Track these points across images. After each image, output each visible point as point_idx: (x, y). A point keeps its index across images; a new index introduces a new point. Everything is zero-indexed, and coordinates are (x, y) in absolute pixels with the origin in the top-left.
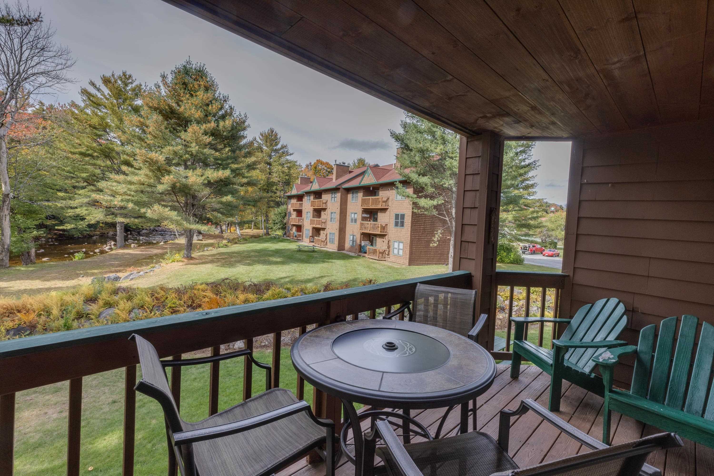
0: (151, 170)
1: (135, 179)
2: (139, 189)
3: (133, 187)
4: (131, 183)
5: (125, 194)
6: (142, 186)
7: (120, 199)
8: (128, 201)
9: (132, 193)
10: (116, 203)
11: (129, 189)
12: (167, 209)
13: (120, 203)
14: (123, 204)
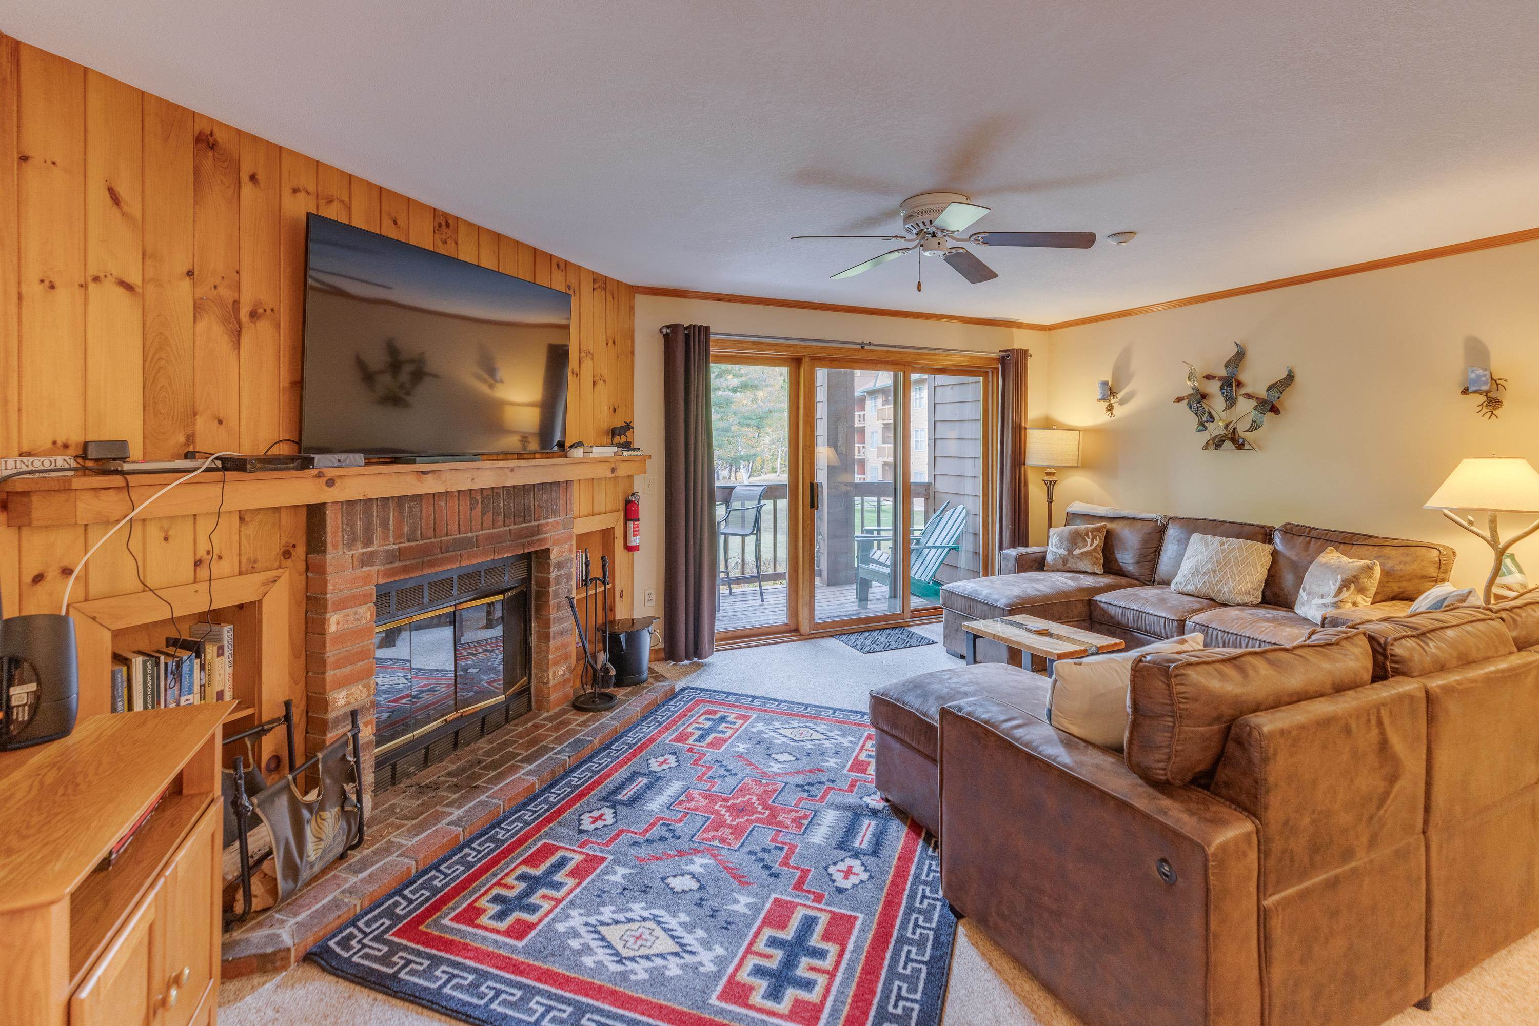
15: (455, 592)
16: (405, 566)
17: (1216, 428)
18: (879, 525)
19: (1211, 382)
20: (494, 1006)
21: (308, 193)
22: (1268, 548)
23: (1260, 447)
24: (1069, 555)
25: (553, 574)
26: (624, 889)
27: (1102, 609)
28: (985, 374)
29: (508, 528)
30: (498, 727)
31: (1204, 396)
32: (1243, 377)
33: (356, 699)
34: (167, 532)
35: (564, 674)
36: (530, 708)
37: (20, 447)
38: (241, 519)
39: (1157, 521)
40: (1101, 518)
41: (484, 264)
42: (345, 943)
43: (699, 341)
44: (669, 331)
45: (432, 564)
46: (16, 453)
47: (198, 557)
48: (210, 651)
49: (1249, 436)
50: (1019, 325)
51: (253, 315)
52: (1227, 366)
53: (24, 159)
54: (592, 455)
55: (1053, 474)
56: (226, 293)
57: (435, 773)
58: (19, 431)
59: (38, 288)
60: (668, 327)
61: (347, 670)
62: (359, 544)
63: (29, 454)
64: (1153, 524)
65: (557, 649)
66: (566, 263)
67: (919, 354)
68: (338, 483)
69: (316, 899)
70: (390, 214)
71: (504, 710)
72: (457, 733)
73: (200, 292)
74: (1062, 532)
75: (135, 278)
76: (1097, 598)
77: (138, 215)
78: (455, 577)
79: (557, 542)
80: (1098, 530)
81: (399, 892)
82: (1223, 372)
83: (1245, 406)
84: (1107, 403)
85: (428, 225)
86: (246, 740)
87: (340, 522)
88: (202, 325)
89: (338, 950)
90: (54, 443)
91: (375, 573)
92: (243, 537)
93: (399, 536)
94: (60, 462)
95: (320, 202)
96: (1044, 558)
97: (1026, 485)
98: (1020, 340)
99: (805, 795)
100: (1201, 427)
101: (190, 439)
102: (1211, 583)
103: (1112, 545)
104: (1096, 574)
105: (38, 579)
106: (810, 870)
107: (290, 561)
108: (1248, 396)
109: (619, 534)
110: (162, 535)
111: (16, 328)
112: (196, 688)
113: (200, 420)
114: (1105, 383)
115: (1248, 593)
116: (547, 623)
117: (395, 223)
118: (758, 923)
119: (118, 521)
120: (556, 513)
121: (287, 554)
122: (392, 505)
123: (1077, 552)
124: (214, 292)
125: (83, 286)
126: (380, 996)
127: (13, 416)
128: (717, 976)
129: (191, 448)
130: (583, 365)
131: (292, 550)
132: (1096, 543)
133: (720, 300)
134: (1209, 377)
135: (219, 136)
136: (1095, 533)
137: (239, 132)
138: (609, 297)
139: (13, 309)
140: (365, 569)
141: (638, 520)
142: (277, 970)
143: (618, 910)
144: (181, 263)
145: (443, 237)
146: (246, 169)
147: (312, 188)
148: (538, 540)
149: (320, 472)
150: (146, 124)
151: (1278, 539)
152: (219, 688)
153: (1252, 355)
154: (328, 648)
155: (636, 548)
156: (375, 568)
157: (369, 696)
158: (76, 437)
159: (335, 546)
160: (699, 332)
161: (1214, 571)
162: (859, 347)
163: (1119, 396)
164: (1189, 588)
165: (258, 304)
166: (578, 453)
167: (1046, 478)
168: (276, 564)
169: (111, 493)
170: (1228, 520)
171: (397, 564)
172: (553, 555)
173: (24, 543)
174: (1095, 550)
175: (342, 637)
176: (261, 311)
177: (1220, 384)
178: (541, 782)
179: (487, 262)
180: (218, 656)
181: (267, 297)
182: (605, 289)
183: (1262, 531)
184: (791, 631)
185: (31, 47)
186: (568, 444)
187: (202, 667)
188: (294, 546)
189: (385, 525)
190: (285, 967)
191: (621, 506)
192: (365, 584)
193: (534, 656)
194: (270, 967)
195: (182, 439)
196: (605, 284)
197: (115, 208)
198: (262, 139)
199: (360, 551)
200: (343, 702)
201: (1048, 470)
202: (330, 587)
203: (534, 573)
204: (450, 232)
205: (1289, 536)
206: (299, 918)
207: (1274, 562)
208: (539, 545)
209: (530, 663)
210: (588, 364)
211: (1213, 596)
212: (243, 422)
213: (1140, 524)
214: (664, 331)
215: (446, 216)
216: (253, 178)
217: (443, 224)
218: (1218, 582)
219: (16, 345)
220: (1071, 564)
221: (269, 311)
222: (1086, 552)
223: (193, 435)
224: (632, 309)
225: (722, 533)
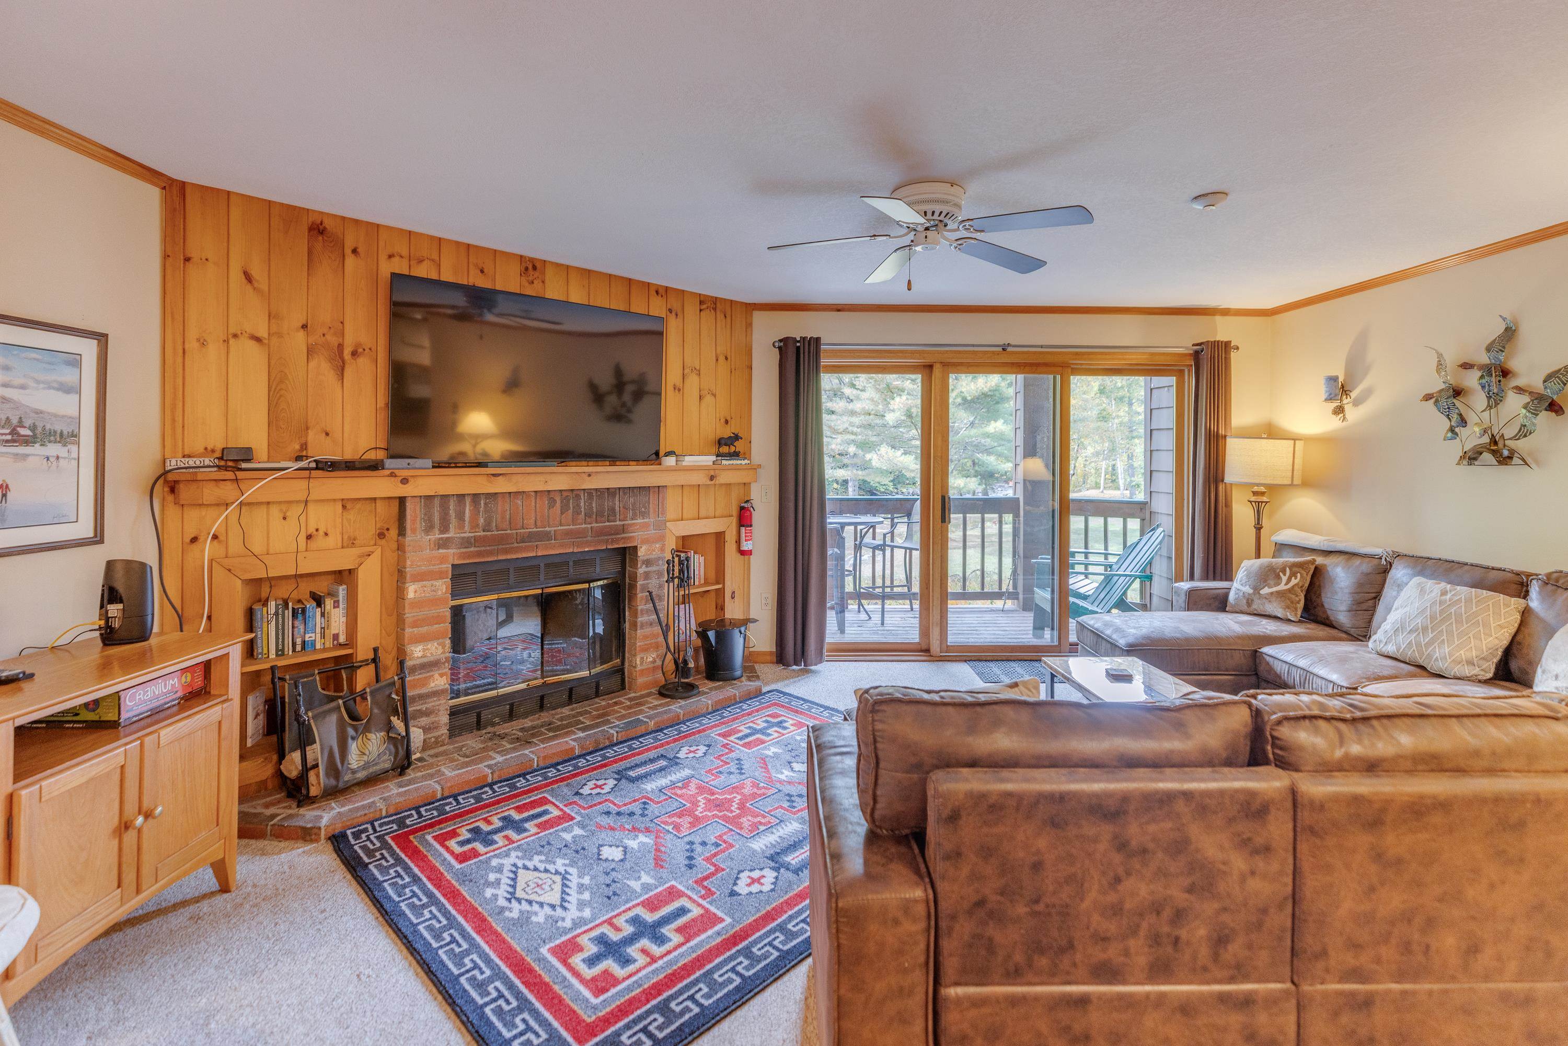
0: (878, 390)
1: (857, 406)
2: (865, 423)
3: (856, 420)
4: (853, 413)
5: (846, 431)
6: (867, 417)
7: (839, 440)
8: (849, 443)
9: (855, 429)
10: (833, 446)
11: (852, 424)
12: (899, 453)
13: (838, 447)
14: (842, 448)
15: (542, 577)
16: (480, 551)
17: (1472, 437)
18: (1086, 547)
19: (1469, 372)
20: (402, 904)
21: (401, 257)
22: (1516, 603)
23: (1537, 462)
24: (1254, 594)
25: (642, 570)
26: (566, 846)
27: (1268, 663)
28: (1180, 374)
29: (589, 526)
30: (587, 698)
31: (1457, 392)
32: (1514, 364)
33: (432, 654)
34: (285, 513)
35: (654, 661)
36: (623, 688)
37: (183, 452)
38: (344, 507)
39: (1381, 558)
40: (1313, 551)
41: (573, 299)
42: (357, 835)
43: (809, 352)
44: (782, 344)
45: (506, 551)
46: (180, 455)
47: (309, 533)
48: (329, 603)
49: (1521, 445)
50: (1225, 312)
51: (354, 354)
52: (1488, 349)
53: (187, 260)
54: (684, 464)
55: (1263, 494)
56: (333, 340)
57: (513, 728)
58: (183, 441)
59: (196, 345)
60: (780, 341)
61: (424, 629)
62: (437, 532)
63: (189, 456)
64: (1376, 562)
65: (645, 637)
66: (667, 289)
67: (1077, 354)
68: (412, 481)
69: (363, 799)
70: (476, 265)
71: (594, 685)
72: (542, 698)
73: (312, 340)
74: (1252, 566)
75: (263, 333)
76: (1265, 650)
77: (266, 289)
78: (542, 565)
79: (645, 541)
80: (1301, 565)
81: (417, 809)
82: (1484, 358)
83: (1514, 404)
84: (1336, 404)
85: (515, 269)
86: (343, 671)
87: (418, 512)
88: (312, 364)
89: (350, 838)
90: (206, 449)
91: (453, 555)
92: (345, 520)
93: (474, 526)
94: (207, 462)
95: (412, 263)
96: (1226, 596)
97: (1228, 505)
98: (1223, 330)
99: (786, 805)
100: (1450, 435)
101: (304, 446)
102: (1418, 645)
103: (1319, 586)
104: (1289, 620)
105: (194, 540)
106: (723, 870)
107: (384, 541)
108: (1520, 390)
109: (730, 538)
110: (281, 516)
111: (181, 372)
112: (318, 630)
113: (311, 433)
114: (1334, 379)
115: (1470, 663)
116: (635, 614)
117: (482, 271)
118: (638, 901)
119: (233, 503)
120: (644, 515)
121: (381, 535)
122: (468, 501)
123: (1265, 591)
124: (323, 339)
125: (226, 341)
126: (349, 876)
127: (179, 430)
128: (565, 931)
129: (304, 453)
130: (687, 382)
131: (386, 532)
132: (1294, 581)
133: (839, 310)
134: (1466, 366)
135: (328, 223)
136: (1295, 569)
137: (343, 219)
138: (720, 316)
139: (180, 360)
140: (441, 551)
141: (751, 526)
142: (312, 841)
143: (547, 861)
144: (298, 318)
145: (531, 278)
146: (349, 245)
147: (405, 253)
148: (623, 538)
149: (392, 473)
150: (272, 224)
151: (1535, 589)
152: (336, 632)
153: (1526, 332)
154: (406, 611)
155: (749, 553)
156: (451, 551)
157: (444, 653)
158: (220, 445)
159: (414, 531)
160: (809, 345)
161: (1425, 629)
162: (1000, 349)
163: (1354, 394)
164: (1391, 649)
165: (358, 345)
166: (670, 461)
167: (1253, 499)
168: (372, 542)
169: (228, 483)
170: (1470, 561)
171: (472, 549)
172: (642, 552)
173: (185, 516)
174: (1290, 591)
175: (418, 604)
176: (360, 350)
177: (1479, 374)
178: (582, 748)
179: (576, 296)
180: (334, 607)
181: (365, 339)
182: (715, 309)
183: (1517, 578)
184: (922, 651)
185: (194, 185)
186: (662, 453)
187: (323, 615)
188: (388, 529)
189: (460, 517)
190: (317, 841)
191: (735, 512)
192: (441, 563)
193: (627, 642)
194: (308, 838)
195: (297, 447)
196: (715, 304)
197: (249, 286)
198: (362, 221)
199: (437, 536)
200: (420, 654)
201: (1256, 489)
202: (408, 563)
203: (628, 568)
204: (537, 274)
205: (1550, 587)
206: (343, 809)
207: (1522, 624)
208: (624, 543)
209: (624, 646)
210: (693, 382)
211: (1421, 662)
212: (346, 435)
213: (1357, 562)
214: (777, 344)
215: (532, 260)
216: (355, 251)
217: (530, 267)
218: (1428, 644)
219: (181, 384)
220: (1257, 606)
221: (367, 350)
222: (1278, 592)
223: (306, 444)
224: (749, 325)
225: (889, 546)
